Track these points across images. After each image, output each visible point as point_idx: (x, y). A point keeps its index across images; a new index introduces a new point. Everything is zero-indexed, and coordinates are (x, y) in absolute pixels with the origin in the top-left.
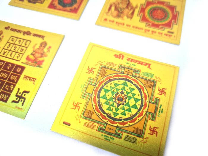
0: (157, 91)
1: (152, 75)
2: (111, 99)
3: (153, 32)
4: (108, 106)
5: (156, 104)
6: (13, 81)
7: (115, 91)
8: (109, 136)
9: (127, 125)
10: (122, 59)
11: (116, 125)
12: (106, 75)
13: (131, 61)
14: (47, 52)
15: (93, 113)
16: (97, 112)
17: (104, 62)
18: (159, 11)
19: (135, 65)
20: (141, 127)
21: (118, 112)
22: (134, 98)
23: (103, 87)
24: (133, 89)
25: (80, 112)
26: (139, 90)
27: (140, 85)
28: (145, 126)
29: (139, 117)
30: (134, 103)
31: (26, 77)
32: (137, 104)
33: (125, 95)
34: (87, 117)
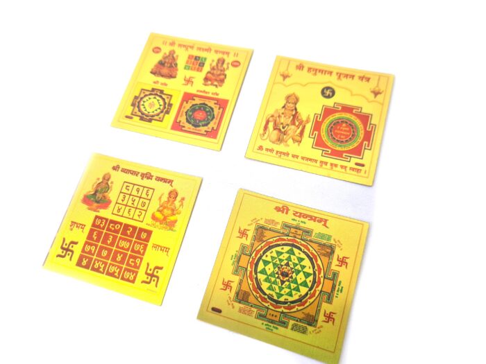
0: (335, 262)
1: (329, 237)
2: (272, 274)
3: (332, 165)
4: (269, 284)
5: (333, 280)
6: (138, 252)
7: (278, 262)
8: (272, 325)
9: (295, 310)
10: (287, 213)
11: (280, 310)
12: (264, 239)
13: (300, 217)
14: (180, 206)
15: (249, 295)
16: (255, 294)
17: (262, 219)
18: (344, 125)
19: (305, 223)
20: (313, 313)
21: (282, 292)
22: (304, 273)
23: (261, 257)
24: (302, 259)
25: (233, 294)
26: (311, 259)
27: (312, 253)
28: (318, 311)
29: (310, 298)
30: (303, 279)
31: (155, 246)
32: (308, 280)
33: (292, 269)
34: (243, 300)
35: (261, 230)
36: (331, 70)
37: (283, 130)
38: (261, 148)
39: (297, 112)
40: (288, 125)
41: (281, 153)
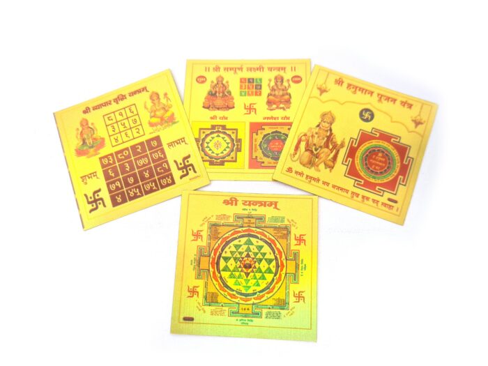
0: (293, 242)
1: (283, 219)
2: (236, 269)
4: (234, 280)
5: (295, 260)
7: (239, 256)
8: (247, 319)
9: (265, 298)
10: (236, 204)
11: (251, 302)
12: (220, 236)
13: (249, 205)
15: (217, 295)
16: (223, 293)
17: (212, 216)
19: (256, 210)
20: (282, 297)
22: (266, 260)
23: (220, 254)
24: (262, 247)
25: (201, 299)
26: (270, 245)
27: (269, 239)
28: (287, 294)
29: (277, 283)
30: (267, 266)
33: (253, 259)
34: (212, 302)
35: (214, 227)
36: (372, 89)
37: (315, 152)
38: (290, 170)
39: (331, 134)
40: (321, 147)
41: (311, 178)
